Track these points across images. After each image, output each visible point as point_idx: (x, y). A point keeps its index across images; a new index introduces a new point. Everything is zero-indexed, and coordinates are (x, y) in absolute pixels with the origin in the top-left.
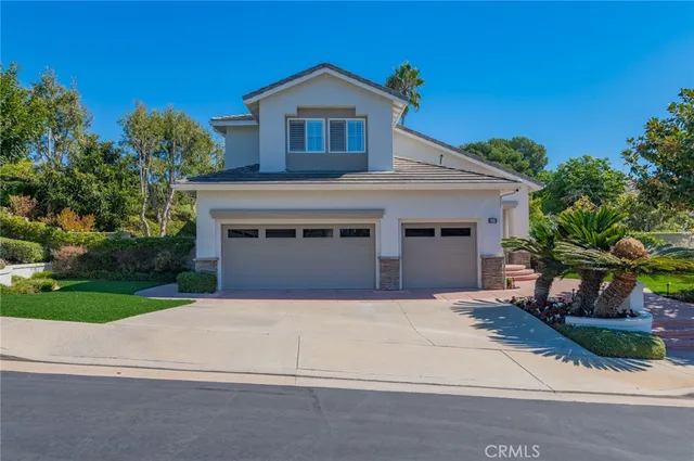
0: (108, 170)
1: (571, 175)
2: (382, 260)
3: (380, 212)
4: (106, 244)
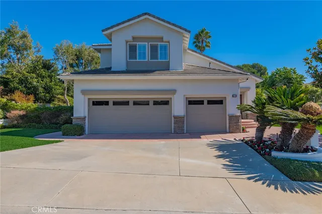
0: (43, 72)
1: (277, 76)
2: (175, 117)
3: (174, 92)
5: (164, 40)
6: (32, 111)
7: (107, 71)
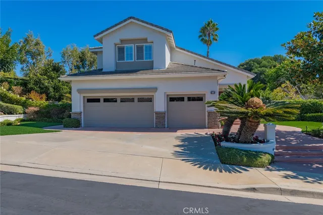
0: (53, 74)
2: (157, 113)
3: (155, 89)
4: (47, 106)
5: (148, 40)
6: (44, 108)
7: (100, 72)
